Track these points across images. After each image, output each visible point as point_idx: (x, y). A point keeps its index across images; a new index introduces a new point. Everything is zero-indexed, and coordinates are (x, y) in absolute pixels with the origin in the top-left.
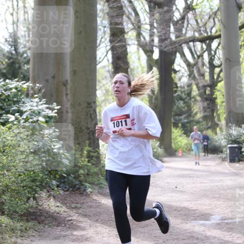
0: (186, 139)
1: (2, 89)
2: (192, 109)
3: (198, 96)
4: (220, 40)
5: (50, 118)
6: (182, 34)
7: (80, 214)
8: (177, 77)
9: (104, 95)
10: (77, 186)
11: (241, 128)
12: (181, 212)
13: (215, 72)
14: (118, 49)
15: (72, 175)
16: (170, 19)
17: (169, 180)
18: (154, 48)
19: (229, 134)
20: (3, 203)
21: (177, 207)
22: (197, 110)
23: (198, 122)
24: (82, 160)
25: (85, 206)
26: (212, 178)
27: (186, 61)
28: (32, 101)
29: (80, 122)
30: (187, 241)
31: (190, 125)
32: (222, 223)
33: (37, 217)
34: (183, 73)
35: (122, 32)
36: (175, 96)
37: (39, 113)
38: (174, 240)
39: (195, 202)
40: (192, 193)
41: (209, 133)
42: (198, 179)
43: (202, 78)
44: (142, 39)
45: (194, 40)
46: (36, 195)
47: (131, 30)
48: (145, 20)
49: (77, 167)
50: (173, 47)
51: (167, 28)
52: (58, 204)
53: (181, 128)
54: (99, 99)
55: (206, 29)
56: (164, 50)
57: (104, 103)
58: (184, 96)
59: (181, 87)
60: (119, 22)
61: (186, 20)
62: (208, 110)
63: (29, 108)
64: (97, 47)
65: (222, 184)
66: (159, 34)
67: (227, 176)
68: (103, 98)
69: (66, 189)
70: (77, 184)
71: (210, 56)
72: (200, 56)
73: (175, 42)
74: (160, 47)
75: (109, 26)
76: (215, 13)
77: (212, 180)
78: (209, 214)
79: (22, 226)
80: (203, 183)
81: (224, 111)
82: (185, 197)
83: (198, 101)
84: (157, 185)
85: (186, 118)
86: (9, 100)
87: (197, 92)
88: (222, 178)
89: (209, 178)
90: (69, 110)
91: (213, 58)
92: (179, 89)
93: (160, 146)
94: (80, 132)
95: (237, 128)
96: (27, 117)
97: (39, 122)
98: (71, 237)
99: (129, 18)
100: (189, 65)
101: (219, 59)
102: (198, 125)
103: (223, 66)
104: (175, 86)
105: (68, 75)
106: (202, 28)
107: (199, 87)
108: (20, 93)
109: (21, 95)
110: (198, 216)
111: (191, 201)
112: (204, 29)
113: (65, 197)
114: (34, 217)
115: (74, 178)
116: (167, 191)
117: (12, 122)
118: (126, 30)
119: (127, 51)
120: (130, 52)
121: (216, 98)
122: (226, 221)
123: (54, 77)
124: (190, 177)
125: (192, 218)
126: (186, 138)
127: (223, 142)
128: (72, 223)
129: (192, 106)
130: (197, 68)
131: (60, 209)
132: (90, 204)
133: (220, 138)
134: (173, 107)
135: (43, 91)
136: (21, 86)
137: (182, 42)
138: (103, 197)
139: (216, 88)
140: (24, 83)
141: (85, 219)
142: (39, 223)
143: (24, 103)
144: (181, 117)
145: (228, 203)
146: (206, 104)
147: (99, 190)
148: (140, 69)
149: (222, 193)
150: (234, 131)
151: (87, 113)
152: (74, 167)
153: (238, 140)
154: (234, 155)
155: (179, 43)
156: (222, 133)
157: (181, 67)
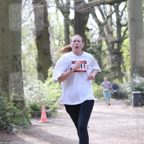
0: (97, 87)
2: (102, 62)
3: (107, 50)
4: (126, 3)
8: (89, 34)
9: (28, 49)
10: (5, 126)
13: (122, 30)
18: (70, 10)
19: (134, 83)
22: (106, 62)
23: (107, 73)
24: (8, 104)
25: (11, 143)
26: (119, 120)
27: (97, 21)
29: (7, 72)
34: (95, 31)
39: (104, 140)
40: (101, 132)
41: (116, 81)
42: (107, 120)
43: (110, 35)
45: (104, 3)
49: (5, 110)
50: (86, 9)
54: (24, 53)
56: (80, 11)
57: (28, 56)
58: (95, 50)
59: (93, 43)
62: (116, 62)
64: (22, 8)
65: (128, 125)
67: (131, 118)
68: (27, 52)
70: (5, 125)
71: (118, 17)
72: (108, 17)
73: (88, 5)
74: (75, 9)
81: (129, 63)
82: (96, 135)
83: (107, 55)
84: (72, 125)
87: (107, 47)
88: (127, 120)
89: (116, 120)
91: (120, 18)
92: (91, 44)
95: (140, 78)
100: (99, 24)
101: (125, 19)
102: (107, 75)
103: (128, 25)
104: (87, 42)
107: (109, 43)
115: (2, 119)
119: (47, 12)
120: (50, 13)
121: (122, 53)
124: (100, 119)
126: (97, 86)
127: (129, 90)
129: (102, 59)
130: (106, 27)
132: (15, 141)
133: (126, 86)
137: (94, 4)
138: (26, 136)
139: (123, 43)
145: (133, 141)
146: (114, 57)
147: (23, 129)
148: (58, 28)
149: (128, 132)
150: (137, 80)
151: (13, 65)
152: (2, 110)
153: (141, 88)
154: (138, 100)
155: (91, 5)
156: (127, 82)
157: (93, 25)
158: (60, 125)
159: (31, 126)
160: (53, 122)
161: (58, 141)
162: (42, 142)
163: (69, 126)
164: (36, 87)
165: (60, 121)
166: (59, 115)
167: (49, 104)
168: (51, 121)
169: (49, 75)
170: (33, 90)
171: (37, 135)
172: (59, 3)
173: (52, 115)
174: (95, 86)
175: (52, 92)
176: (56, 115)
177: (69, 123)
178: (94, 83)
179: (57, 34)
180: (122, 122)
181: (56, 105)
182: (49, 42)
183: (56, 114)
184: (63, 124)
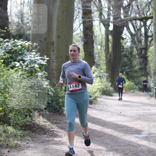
1: (12, 46)
2: (133, 63)
3: (137, 55)
4: (152, 20)
5: (42, 65)
6: (128, 15)
7: (59, 127)
8: (124, 42)
10: (58, 109)
12: (123, 129)
13: (148, 40)
14: (87, 23)
15: (54, 102)
16: (121, 5)
17: (116, 108)
18: (110, 23)
20: (10, 118)
21: (121, 125)
22: (135, 64)
23: (136, 72)
24: (61, 93)
25: (62, 122)
27: (130, 32)
28: (31, 54)
30: (126, 147)
31: (131, 73)
32: (149, 136)
33: (32, 128)
34: (128, 40)
35: (90, 12)
36: (122, 54)
37: (35, 62)
38: (118, 146)
39: (132, 123)
40: (131, 117)
42: (135, 108)
43: (140, 43)
44: (103, 17)
45: (136, 19)
46: (31, 114)
47: (96, 11)
48: (105, 5)
49: (58, 97)
50: (122, 23)
51: (119, 11)
52: (45, 120)
53: (125, 75)
55: (144, 12)
56: (117, 24)
58: (128, 54)
59: (126, 49)
60: (88, 6)
61: (131, 6)
62: (143, 64)
63: (29, 58)
64: (74, 21)
65: (150, 111)
66: (114, 14)
67: (153, 107)
69: (50, 111)
70: (58, 108)
71: (146, 30)
72: (138, 30)
73: (123, 20)
74: (114, 23)
75: (82, 8)
76: (150, 3)
77: (143, 109)
78: (141, 130)
79: (21, 133)
81: (153, 65)
82: (126, 119)
83: (136, 58)
84: (108, 110)
85: (129, 68)
86: (16, 53)
87: (136, 52)
88: (150, 108)
89: (142, 107)
90: (54, 61)
92: (125, 50)
93: (111, 86)
96: (27, 64)
97: (35, 68)
98: (52, 141)
99: (95, 3)
100: (132, 35)
101: (151, 32)
103: (153, 36)
104: (122, 48)
105: (54, 38)
106: (141, 12)
107: (138, 49)
108: (23, 49)
109: (24, 50)
110: (134, 132)
111: (130, 122)
112: (142, 12)
113: (50, 116)
114: (29, 128)
115: (56, 104)
116: (115, 115)
117: (18, 67)
118: (93, 11)
119: (93, 25)
120: (95, 25)
121: (148, 57)
122: (151, 135)
123: (45, 39)
124: (130, 106)
125: (130, 133)
126: (128, 81)
127: (152, 85)
128: (53, 133)
129: (133, 61)
130: (137, 37)
131: (46, 123)
132: (65, 121)
134: (121, 61)
135: (38, 48)
136: (24, 44)
137: (128, 20)
139: (148, 50)
140: (26, 42)
141: (62, 131)
142: (32, 132)
143: (25, 55)
144: (125, 68)
146: (141, 60)
148: (100, 36)
149: (150, 117)
152: (56, 97)
155: (126, 20)
156: (151, 79)
157: (126, 36)
160: (94, 108)
161: (98, 122)
165: (99, 107)
166: (99, 102)
167: (92, 94)
172: (102, 18)
173: (94, 102)
177: (106, 109)
178: (126, 79)
179: (99, 41)
180: (146, 109)
181: (97, 95)
182: (93, 47)
183: (97, 101)
184: (101, 109)
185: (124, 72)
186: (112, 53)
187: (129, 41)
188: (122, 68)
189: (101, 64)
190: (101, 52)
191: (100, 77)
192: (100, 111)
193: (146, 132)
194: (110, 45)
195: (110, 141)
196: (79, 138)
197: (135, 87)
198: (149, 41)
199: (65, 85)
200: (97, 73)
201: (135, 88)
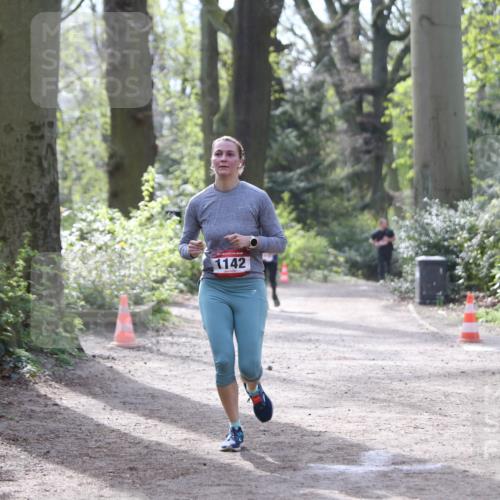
0: (303, 237)
2: (322, 153)
3: (340, 117)
8: (283, 62)
9: (79, 104)
11: (456, 210)
12: (281, 438)
13: (390, 52)
19: (423, 227)
22: (334, 156)
23: (337, 191)
24: (10, 285)
25: (14, 411)
26: (369, 347)
27: (311, 20)
29: (9, 177)
31: (314, 197)
32: (393, 471)
34: (299, 52)
36: (274, 116)
39: (321, 412)
40: (312, 385)
41: (366, 221)
42: (331, 347)
43: (352, 69)
53: (290, 204)
54: (65, 117)
57: (78, 127)
58: (299, 115)
59: (292, 90)
62: (367, 157)
65: (398, 364)
67: (410, 343)
68: (77, 114)
71: (378, 8)
72: (346, 9)
77: (368, 353)
78: (358, 445)
80: (345, 358)
81: (409, 162)
82: (292, 395)
83: (338, 133)
85: (305, 176)
87: (338, 107)
88: (396, 348)
89: (361, 346)
91: (385, 12)
92: (288, 96)
94: (8, 206)
95: (445, 211)
100: (316, 28)
101: (403, 15)
102: (337, 199)
103: (412, 36)
104: (277, 87)
107: (344, 93)
110: (328, 451)
111: (310, 408)
121: (388, 126)
122: (405, 468)
124: (310, 340)
125: (310, 455)
126: (301, 232)
127: (405, 249)
129: (321, 145)
130: (339, 40)
132: (28, 407)
134: (269, 145)
138: (65, 389)
139: (390, 96)
141: (15, 450)
144: (291, 174)
145: (413, 417)
146: (359, 141)
147: (56, 368)
148: (181, 36)
149: (398, 388)
150: (434, 218)
151: (30, 154)
153: (446, 243)
154: (434, 284)
156: (401, 222)
157: (295, 34)
158: (176, 357)
159: (80, 358)
160: (155, 348)
161: (170, 409)
162: (115, 411)
163: (205, 363)
164: (101, 229)
165: (178, 345)
166: (174, 324)
167: (144, 288)
168: (150, 345)
169: (145, 193)
170: (93, 239)
171: (101, 388)
173: (152, 325)
174: (295, 234)
175: (154, 248)
176: (166, 324)
178: (294, 224)
179: (175, 60)
180: (381, 353)
181: (164, 292)
183: (165, 320)
184: (185, 354)
185: (283, 192)
186: (231, 110)
187: (308, 55)
188: (273, 174)
189: (182, 158)
190: (182, 104)
191: (178, 214)
192: (178, 361)
193: (381, 452)
194: (224, 77)
195: (225, 493)
196: (90, 480)
197: (332, 259)
198: (395, 57)
199: (28, 249)
200: (165, 197)
201: (333, 264)
